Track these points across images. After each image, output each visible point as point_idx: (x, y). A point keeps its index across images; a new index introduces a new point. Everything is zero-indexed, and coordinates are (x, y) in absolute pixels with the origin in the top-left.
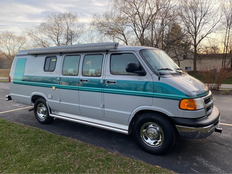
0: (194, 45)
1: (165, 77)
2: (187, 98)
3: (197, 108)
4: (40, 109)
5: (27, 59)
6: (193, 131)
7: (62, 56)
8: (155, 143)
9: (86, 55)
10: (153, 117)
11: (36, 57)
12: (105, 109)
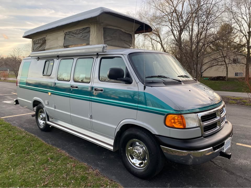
0: (247, 47)
1: (152, 87)
2: (175, 113)
3: (187, 127)
4: (41, 115)
5: (31, 63)
6: (183, 155)
7: (58, 59)
8: (140, 164)
9: (78, 59)
10: (138, 133)
11: (38, 60)
12: (93, 120)
